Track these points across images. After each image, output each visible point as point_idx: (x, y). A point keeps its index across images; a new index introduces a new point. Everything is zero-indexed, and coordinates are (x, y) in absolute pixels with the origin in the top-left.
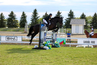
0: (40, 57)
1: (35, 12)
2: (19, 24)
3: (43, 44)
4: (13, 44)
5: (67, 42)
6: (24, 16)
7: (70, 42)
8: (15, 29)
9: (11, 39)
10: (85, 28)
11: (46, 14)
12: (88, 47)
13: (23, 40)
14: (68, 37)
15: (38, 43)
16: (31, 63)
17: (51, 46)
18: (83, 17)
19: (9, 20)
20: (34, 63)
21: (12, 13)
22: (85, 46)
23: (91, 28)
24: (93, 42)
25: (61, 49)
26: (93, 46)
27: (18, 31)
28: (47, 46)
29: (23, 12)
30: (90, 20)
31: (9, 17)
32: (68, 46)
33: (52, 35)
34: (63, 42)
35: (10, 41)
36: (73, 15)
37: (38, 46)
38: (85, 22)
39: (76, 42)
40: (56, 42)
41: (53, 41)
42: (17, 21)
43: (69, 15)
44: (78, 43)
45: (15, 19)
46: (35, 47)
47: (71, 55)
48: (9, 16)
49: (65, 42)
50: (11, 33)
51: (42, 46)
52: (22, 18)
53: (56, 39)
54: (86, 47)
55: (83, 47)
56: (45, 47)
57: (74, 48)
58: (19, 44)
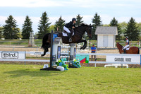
0: (52, 82)
1: (44, 17)
2: (21, 33)
3: (56, 63)
4: (12, 63)
5: (91, 59)
6: (28, 23)
7: (96, 60)
8: (15, 41)
9: (10, 55)
10: (116, 40)
11: (60, 19)
12: (122, 67)
13: (26, 58)
14: (92, 52)
15: (49, 61)
16: (38, 90)
17: (67, 65)
18: (114, 23)
19: (6, 28)
20: (43, 91)
21: (11, 18)
22: (116, 65)
23: (125, 40)
24: (129, 60)
25: (82, 69)
26: (129, 65)
27: (19, 43)
28: (63, 65)
29: (27, 17)
30: (124, 28)
31: (6, 24)
32: (93, 65)
33: (70, 49)
34: (85, 60)
35: (8, 59)
36: (99, 21)
37: (48, 66)
38: (117, 31)
39: (105, 60)
40: (74, 60)
41: (71, 58)
42: (17, 30)
43: (94, 21)
44: (107, 61)
45: (14, 26)
46: (44, 67)
47: (96, 78)
48: (7, 22)
49: (88, 59)
50: (9, 47)
51: (55, 65)
52: (25, 25)
53: (75, 56)
54: (119, 67)
55: (114, 67)
56: (59, 67)
57: (101, 69)
58: (21, 63)
